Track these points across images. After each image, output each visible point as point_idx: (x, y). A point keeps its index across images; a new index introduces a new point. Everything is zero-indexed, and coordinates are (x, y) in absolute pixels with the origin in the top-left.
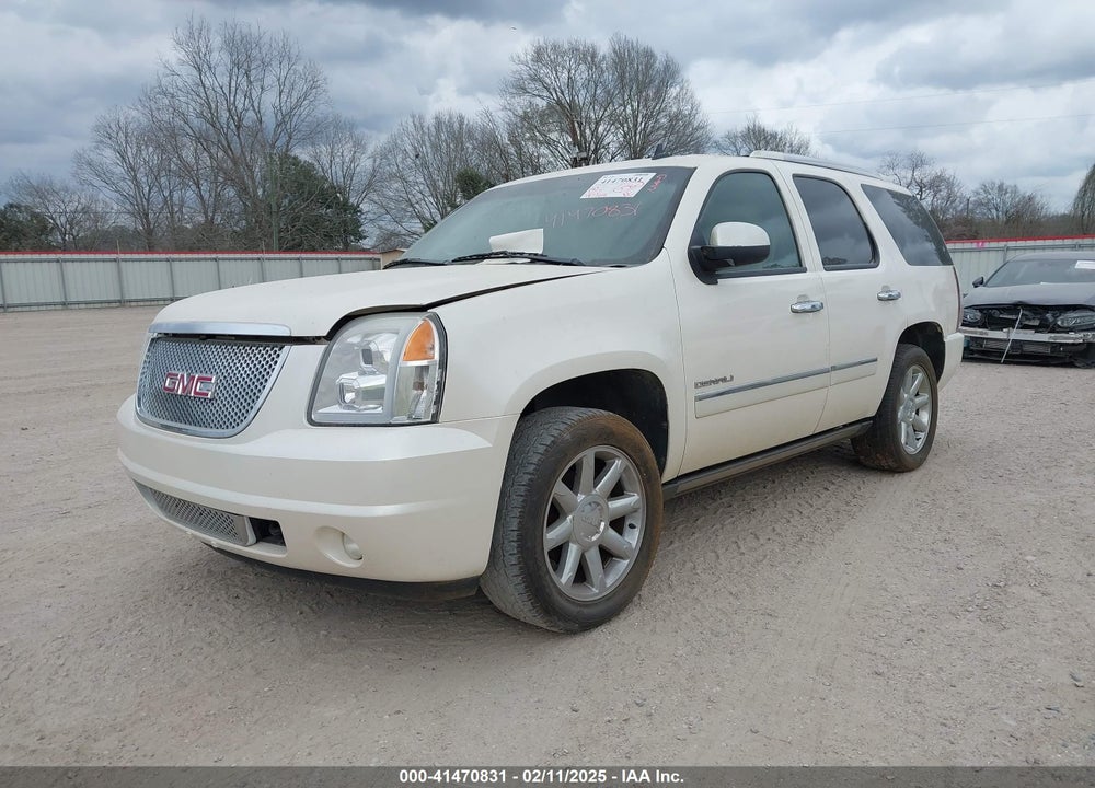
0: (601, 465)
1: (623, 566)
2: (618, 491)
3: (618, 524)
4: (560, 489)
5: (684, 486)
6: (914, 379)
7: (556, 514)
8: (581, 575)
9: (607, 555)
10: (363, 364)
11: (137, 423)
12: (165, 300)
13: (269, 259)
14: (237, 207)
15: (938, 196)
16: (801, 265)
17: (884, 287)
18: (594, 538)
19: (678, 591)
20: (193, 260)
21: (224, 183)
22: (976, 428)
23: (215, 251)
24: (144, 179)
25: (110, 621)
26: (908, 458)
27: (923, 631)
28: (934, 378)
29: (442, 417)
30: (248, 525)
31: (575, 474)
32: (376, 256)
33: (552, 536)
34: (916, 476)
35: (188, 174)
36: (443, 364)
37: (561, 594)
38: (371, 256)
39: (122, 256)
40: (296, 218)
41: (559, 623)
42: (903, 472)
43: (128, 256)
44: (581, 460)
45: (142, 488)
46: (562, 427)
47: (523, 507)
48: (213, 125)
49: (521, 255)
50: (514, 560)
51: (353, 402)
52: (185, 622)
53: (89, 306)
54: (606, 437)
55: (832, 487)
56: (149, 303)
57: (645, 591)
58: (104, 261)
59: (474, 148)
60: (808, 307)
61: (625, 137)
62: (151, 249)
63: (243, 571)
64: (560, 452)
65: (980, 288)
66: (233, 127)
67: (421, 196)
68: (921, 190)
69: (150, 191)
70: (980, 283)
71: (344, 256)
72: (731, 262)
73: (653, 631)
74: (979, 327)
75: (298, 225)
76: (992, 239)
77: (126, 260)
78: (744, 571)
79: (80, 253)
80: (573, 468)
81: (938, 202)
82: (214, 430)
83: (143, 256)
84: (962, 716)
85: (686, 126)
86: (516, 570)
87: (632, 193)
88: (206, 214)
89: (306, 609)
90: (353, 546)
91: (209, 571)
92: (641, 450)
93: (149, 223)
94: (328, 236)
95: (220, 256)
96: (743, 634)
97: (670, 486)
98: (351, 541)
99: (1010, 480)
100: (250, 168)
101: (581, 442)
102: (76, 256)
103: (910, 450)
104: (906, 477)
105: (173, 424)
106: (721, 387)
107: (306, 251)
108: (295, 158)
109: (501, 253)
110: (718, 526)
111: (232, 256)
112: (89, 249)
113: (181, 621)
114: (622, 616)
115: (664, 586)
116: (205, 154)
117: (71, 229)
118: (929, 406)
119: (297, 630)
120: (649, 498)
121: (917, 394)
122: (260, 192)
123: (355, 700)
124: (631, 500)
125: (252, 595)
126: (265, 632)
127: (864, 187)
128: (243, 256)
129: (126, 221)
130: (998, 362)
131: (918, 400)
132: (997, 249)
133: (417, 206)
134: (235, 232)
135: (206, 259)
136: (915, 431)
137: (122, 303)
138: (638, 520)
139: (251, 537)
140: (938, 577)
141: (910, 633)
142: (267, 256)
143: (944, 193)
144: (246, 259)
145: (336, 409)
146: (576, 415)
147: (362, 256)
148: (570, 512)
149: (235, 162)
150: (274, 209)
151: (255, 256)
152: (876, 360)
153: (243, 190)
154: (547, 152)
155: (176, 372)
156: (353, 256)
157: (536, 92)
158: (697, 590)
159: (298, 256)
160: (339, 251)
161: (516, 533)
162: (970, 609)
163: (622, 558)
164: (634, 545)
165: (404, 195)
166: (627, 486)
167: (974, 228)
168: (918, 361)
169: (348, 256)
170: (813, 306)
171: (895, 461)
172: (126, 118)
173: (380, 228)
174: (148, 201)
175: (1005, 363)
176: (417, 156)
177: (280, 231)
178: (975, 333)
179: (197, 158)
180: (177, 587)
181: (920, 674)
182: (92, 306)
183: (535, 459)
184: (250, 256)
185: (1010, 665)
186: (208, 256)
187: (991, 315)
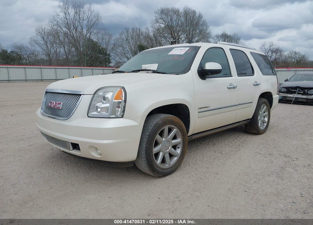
0: (170, 130)
1: (175, 159)
2: (175, 138)
3: (175, 147)
4: (158, 137)
5: (194, 137)
6: (263, 108)
7: (157, 144)
8: (163, 161)
9: (171, 156)
10: (103, 101)
11: (41, 115)
12: (54, 80)
13: (84, 69)
14: (75, 53)
15: (277, 55)
16: (231, 75)
17: (255, 81)
18: (168, 151)
19: (191, 166)
20: (62, 68)
21: (72, 47)
22: (282, 122)
23: (69, 66)
24: (49, 45)
25: (33, 170)
26: (261, 130)
27: (260, 180)
28: (270, 108)
29: (124, 116)
30: (70, 144)
31: (162, 133)
32: (114, 69)
33: (155, 150)
34: (263, 136)
35: (62, 44)
36: (125, 101)
37: (157, 166)
38: (113, 68)
39: (42, 67)
40: (92, 57)
41: (157, 174)
42: (259, 134)
43: (44, 67)
44: (164, 129)
45: (42, 133)
46: (159, 119)
47: (147, 141)
48: (69, 30)
49: (150, 70)
50: (144, 156)
51: (100, 111)
52: (53, 171)
53: (32, 81)
54: (172, 122)
55: (238, 138)
56: (49, 80)
57: (182, 166)
58: (37, 68)
59: (143, 38)
60: (232, 87)
61: (186, 35)
62: (50, 65)
63: (70, 157)
64: (158, 126)
65: (287, 82)
66: (75, 31)
67: (127, 52)
68: (272, 53)
69: (51, 49)
70: (287, 80)
71: (105, 68)
72: (209, 73)
73: (183, 177)
74: (286, 93)
75: (92, 59)
76: (292, 68)
77: (43, 68)
78: (211, 161)
79: (30, 66)
80: (162, 131)
81: (277, 56)
82: (62, 118)
83: (48, 67)
84: (268, 204)
85: (204, 33)
86: (144, 159)
87: (183, 53)
88: (66, 55)
89: (87, 168)
90: (99, 152)
91: (61, 157)
92: (182, 126)
93: (50, 58)
94: (101, 63)
95: (70, 67)
96: (208, 179)
97: (191, 137)
98: (98, 150)
99: (290, 138)
100: (79, 43)
101: (164, 124)
102: (29, 67)
103: (262, 128)
104: (260, 136)
105: (52, 116)
106: (206, 109)
107: (94, 67)
108: (92, 40)
109: (145, 69)
110: (204, 148)
111: (73, 68)
112: (33, 65)
113: (52, 170)
114: (175, 173)
115: (188, 165)
116: (66, 38)
117: (28, 59)
118: (268, 116)
119: (84, 174)
120: (184, 140)
121: (264, 112)
122: (82, 49)
123: (98, 194)
124: (179, 140)
125: (72, 164)
126: (75, 174)
127: (251, 52)
128: (76, 68)
129: (44, 57)
130: (291, 104)
131: (264, 114)
132: (293, 71)
133: (126, 54)
134: (74, 61)
135: (66, 68)
136: (263, 123)
137: (42, 80)
138: (180, 146)
139: (71, 148)
140: (266, 165)
141: (256, 180)
142: (83, 68)
143: (279, 54)
144: (77, 69)
145: (95, 113)
146: (163, 116)
147: (110, 68)
148: (161, 143)
149: (75, 41)
150: (86, 54)
151: (80, 68)
152: (252, 102)
153: (77, 49)
154: (164, 40)
155: (52, 101)
156: (107, 68)
157: (161, 22)
158: (197, 166)
159: (92, 68)
160: (104, 67)
161: (145, 149)
162: (274, 174)
163: (176, 157)
164: (179, 153)
165: (123, 51)
166: (177, 136)
167: (287, 64)
168: (265, 103)
169: (106, 68)
170: (234, 87)
171: (257, 131)
172: (44, 27)
173: (116, 60)
174: (50, 51)
175: (293, 104)
176: (127, 40)
177: (87, 61)
178: (284, 95)
179: (64, 39)
180: (51, 161)
181: (257, 192)
182: (33, 81)
183: (151, 128)
184: (78, 68)
185: (283, 190)
186: (66, 67)
187: (289, 90)
